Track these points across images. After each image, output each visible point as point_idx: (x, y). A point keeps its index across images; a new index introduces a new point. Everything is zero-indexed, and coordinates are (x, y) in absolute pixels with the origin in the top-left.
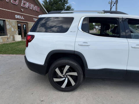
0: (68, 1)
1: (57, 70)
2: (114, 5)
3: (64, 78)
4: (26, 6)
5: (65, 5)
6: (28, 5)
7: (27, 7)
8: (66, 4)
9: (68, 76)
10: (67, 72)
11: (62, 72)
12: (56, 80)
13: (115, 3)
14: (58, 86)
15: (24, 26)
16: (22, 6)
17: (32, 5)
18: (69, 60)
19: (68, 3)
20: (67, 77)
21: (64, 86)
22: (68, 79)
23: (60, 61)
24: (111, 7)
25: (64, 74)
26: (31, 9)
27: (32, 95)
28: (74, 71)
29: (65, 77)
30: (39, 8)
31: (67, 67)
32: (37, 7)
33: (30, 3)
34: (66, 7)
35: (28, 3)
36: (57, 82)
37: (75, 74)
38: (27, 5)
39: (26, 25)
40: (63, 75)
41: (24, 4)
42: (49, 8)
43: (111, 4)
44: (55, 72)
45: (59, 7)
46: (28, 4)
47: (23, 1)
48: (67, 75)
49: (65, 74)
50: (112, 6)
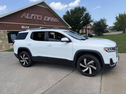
0: (86, 9)
8: (85, 12)
16: (44, 20)
26: (52, 21)
33: (51, 17)
34: (85, 14)
35: (49, 17)
38: (49, 19)
41: (46, 18)
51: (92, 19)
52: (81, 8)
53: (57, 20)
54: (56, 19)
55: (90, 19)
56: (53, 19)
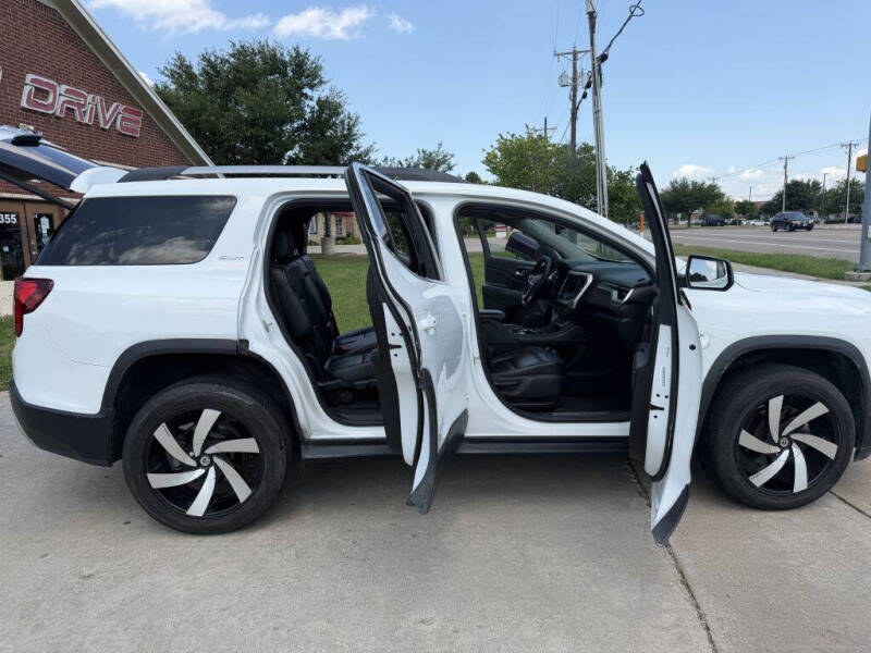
0: (322, 73)
1: (163, 435)
2: (585, 96)
3: (200, 472)
4: (53, 105)
5: (307, 91)
6: (63, 99)
7: (57, 110)
8: (312, 87)
9: (216, 460)
10: (209, 441)
11: (186, 441)
12: (159, 481)
13: (588, 86)
14: (170, 510)
15: (37, 222)
16: (24, 104)
17: (92, 101)
18: (213, 383)
19: (321, 82)
20: (212, 463)
21: (199, 507)
22: (219, 472)
23: (173, 391)
24: (574, 101)
25: (197, 451)
26: (86, 121)
27: (40, 561)
28: (244, 433)
29: (203, 467)
30: (138, 114)
31: (209, 417)
32: (122, 107)
33: (76, 85)
34: (313, 103)
35: (64, 87)
36: (167, 492)
37: (248, 445)
38: (60, 97)
39: (50, 217)
40: (193, 458)
41: (41, 93)
42: (205, 109)
43: (574, 89)
44: (156, 444)
45: (266, 104)
46: (67, 91)
47: (30, 77)
48: (211, 456)
49: (202, 453)
50: (578, 99)
51: (363, 143)
52: (287, 59)
53: (123, 119)
54: (117, 107)
55: (350, 146)
56: (93, 107)
